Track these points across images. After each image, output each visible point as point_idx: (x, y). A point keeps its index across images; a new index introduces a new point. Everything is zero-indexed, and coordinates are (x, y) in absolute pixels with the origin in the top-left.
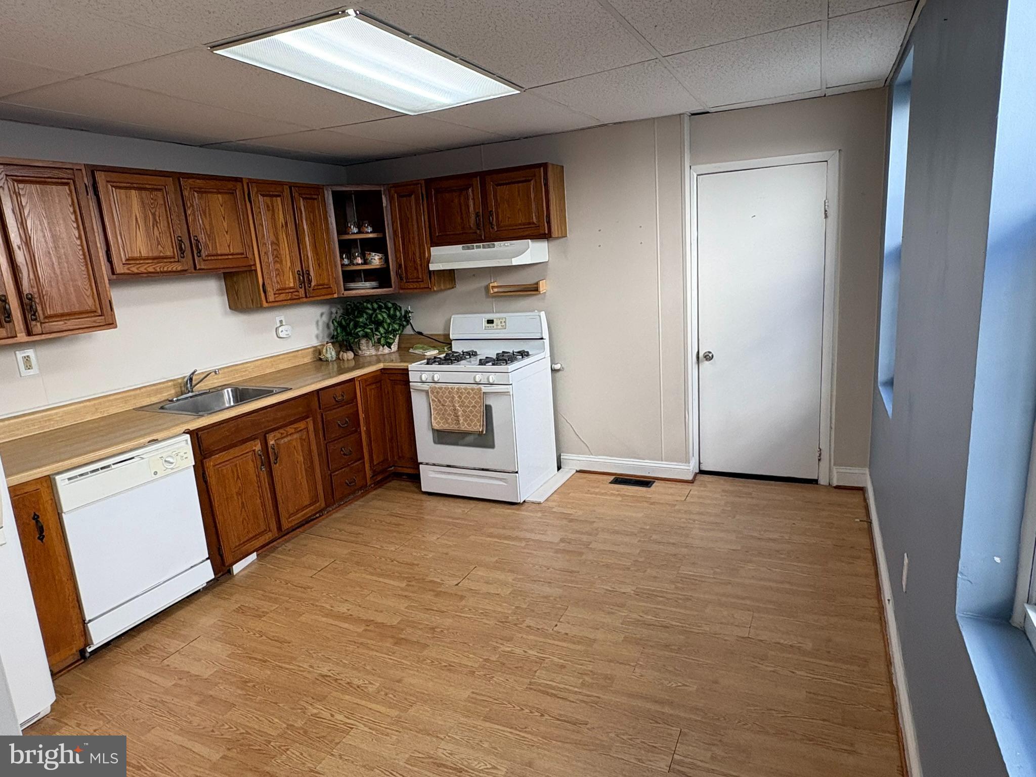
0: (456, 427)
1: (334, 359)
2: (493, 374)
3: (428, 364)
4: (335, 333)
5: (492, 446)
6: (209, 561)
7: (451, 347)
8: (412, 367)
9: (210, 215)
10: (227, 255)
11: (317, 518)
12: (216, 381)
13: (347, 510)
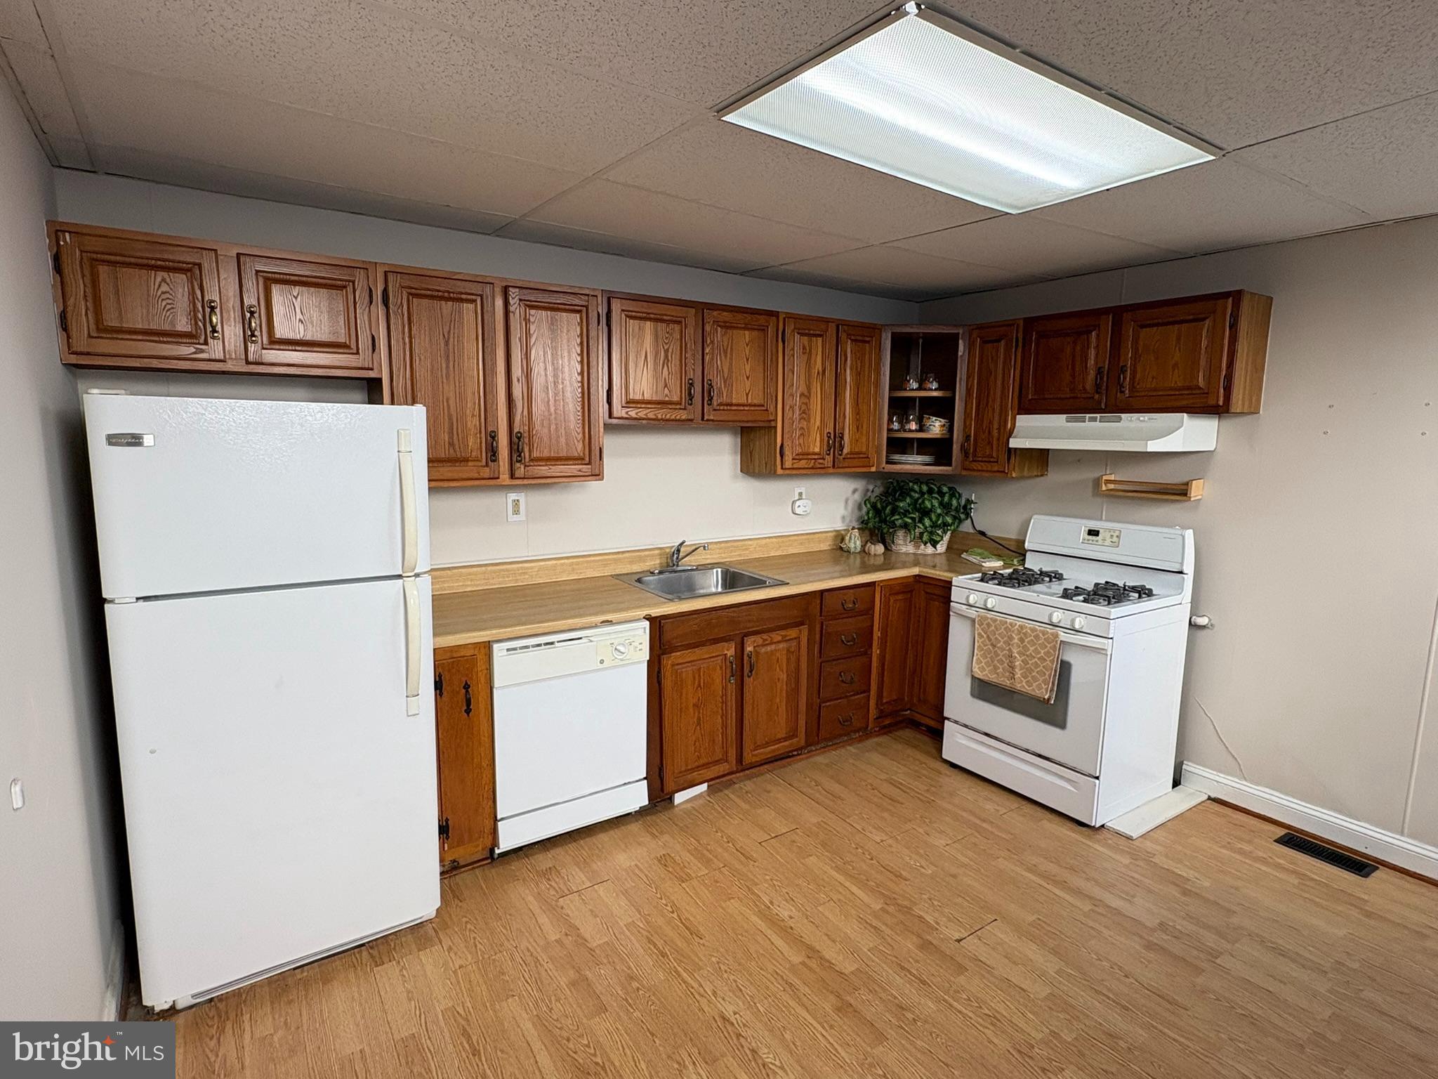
0: (1008, 683)
1: (859, 549)
2: (1082, 615)
3: (982, 580)
4: (866, 518)
5: (1062, 725)
6: (646, 781)
7: (1024, 560)
8: (957, 580)
9: (732, 355)
10: (743, 405)
11: (794, 756)
12: (709, 556)
13: (833, 755)
